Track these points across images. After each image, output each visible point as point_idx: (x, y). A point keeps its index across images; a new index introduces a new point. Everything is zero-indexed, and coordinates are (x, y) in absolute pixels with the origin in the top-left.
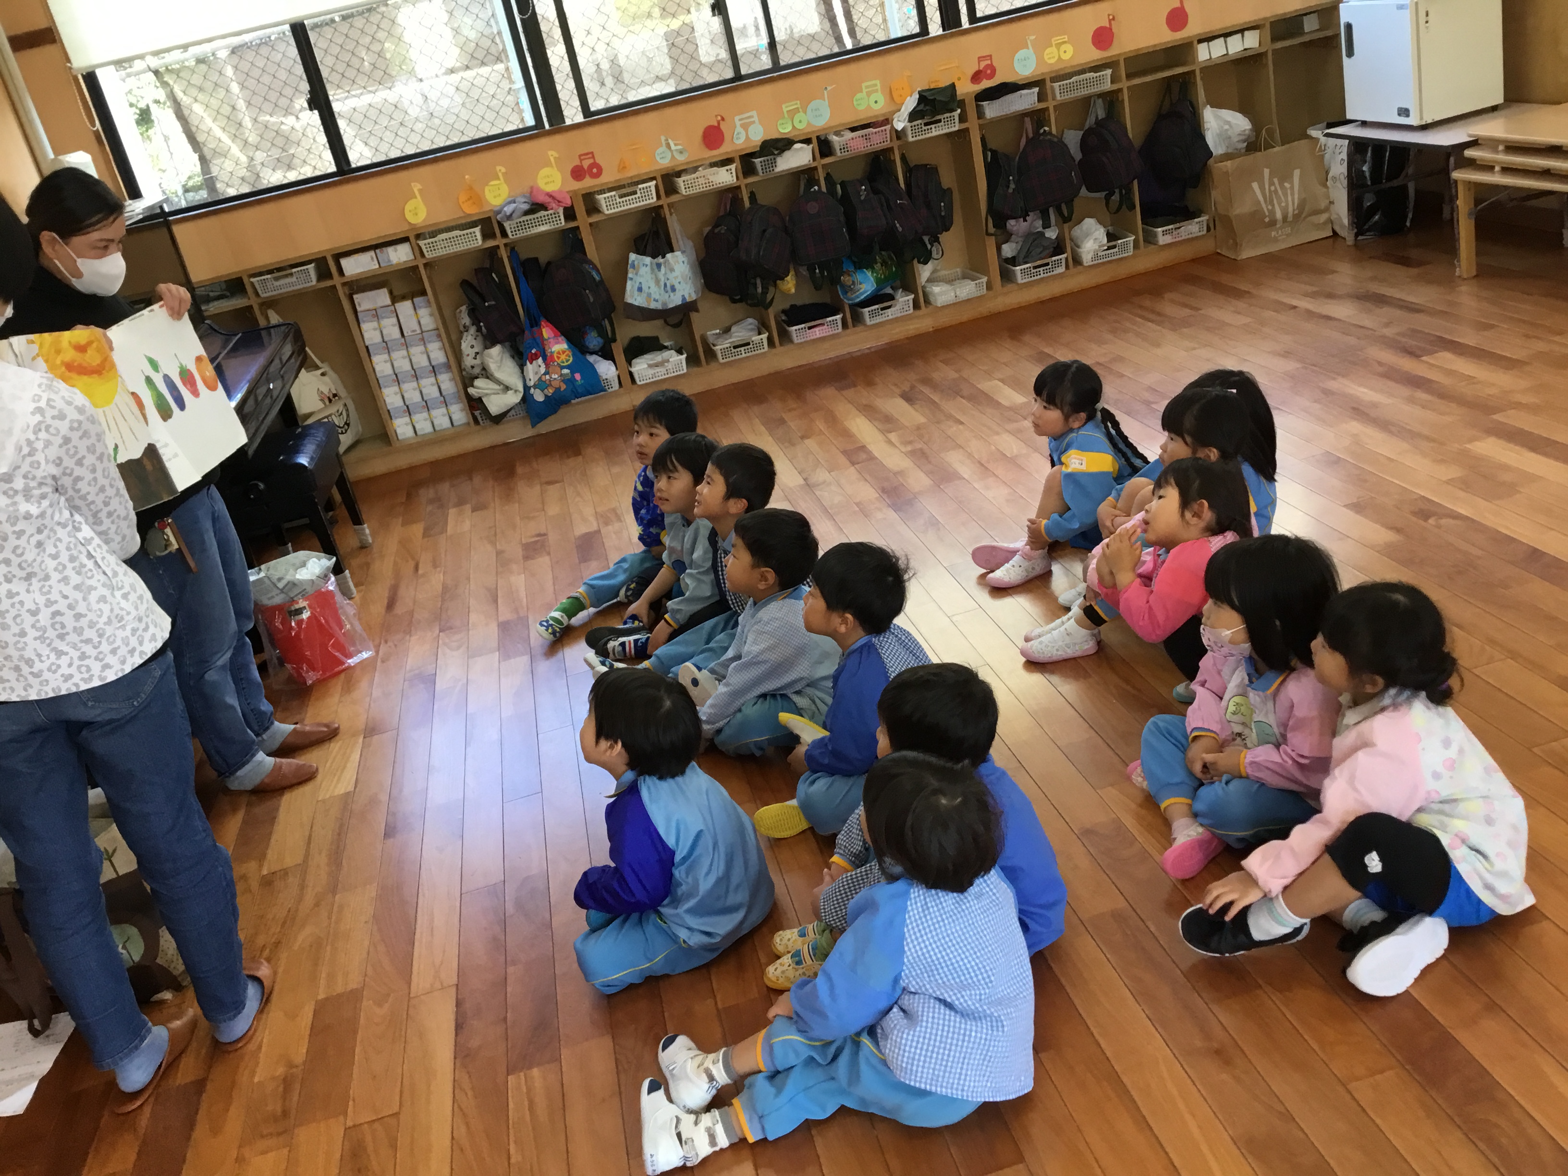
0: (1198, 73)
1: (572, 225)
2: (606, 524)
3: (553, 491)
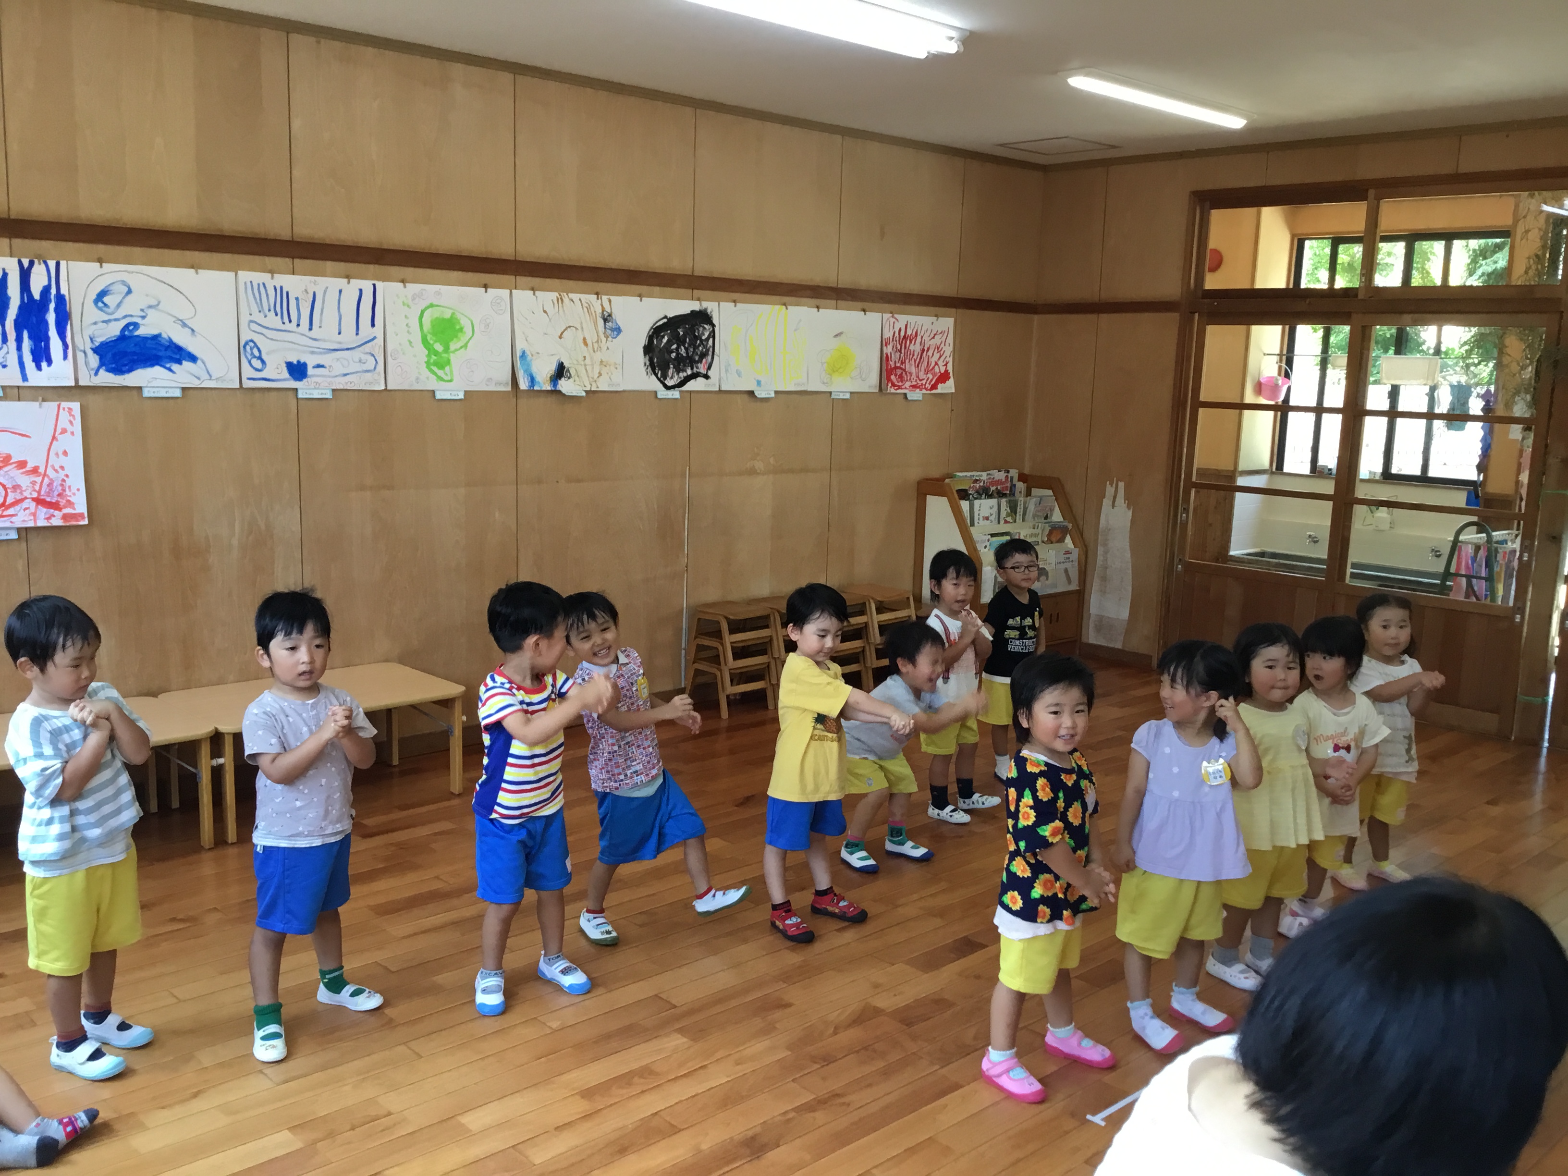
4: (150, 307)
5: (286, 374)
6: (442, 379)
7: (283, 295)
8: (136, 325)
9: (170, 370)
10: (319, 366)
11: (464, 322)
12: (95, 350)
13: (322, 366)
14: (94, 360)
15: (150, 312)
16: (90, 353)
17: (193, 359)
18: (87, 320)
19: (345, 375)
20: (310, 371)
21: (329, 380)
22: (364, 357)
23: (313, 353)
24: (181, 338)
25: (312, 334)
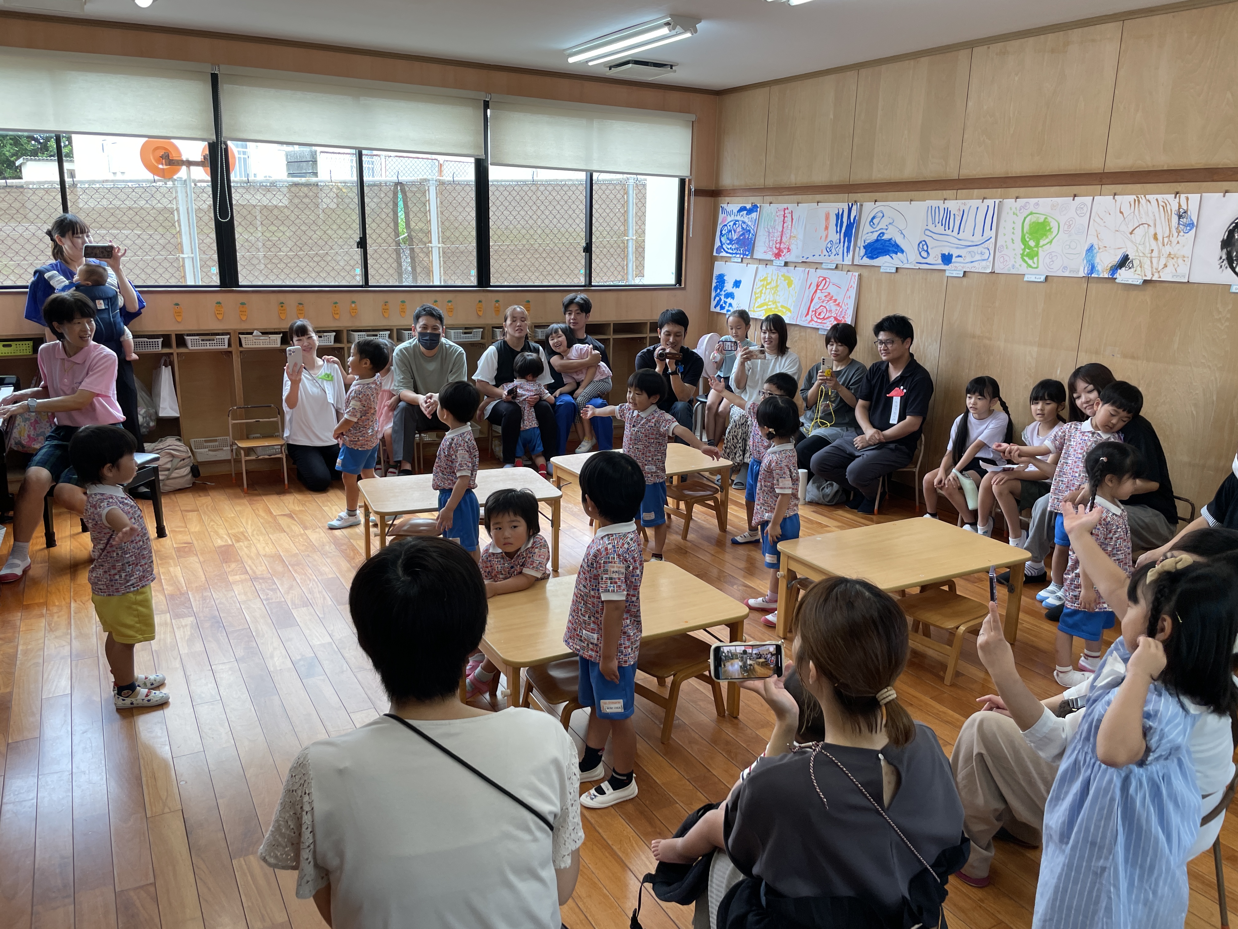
0: (611, 340)
1: (230, 349)
2: (238, 541)
3: (193, 516)
4: (890, 224)
5: (940, 261)
6: (1031, 267)
7: (947, 212)
8: (883, 233)
9: (892, 257)
10: (959, 256)
11: (1054, 224)
12: (864, 247)
13: (961, 256)
14: (863, 251)
15: (890, 226)
16: (862, 248)
17: (902, 251)
18: (865, 232)
19: (972, 262)
20: (954, 259)
21: (962, 265)
22: (984, 250)
23: (957, 248)
24: (899, 241)
25: (959, 237)
